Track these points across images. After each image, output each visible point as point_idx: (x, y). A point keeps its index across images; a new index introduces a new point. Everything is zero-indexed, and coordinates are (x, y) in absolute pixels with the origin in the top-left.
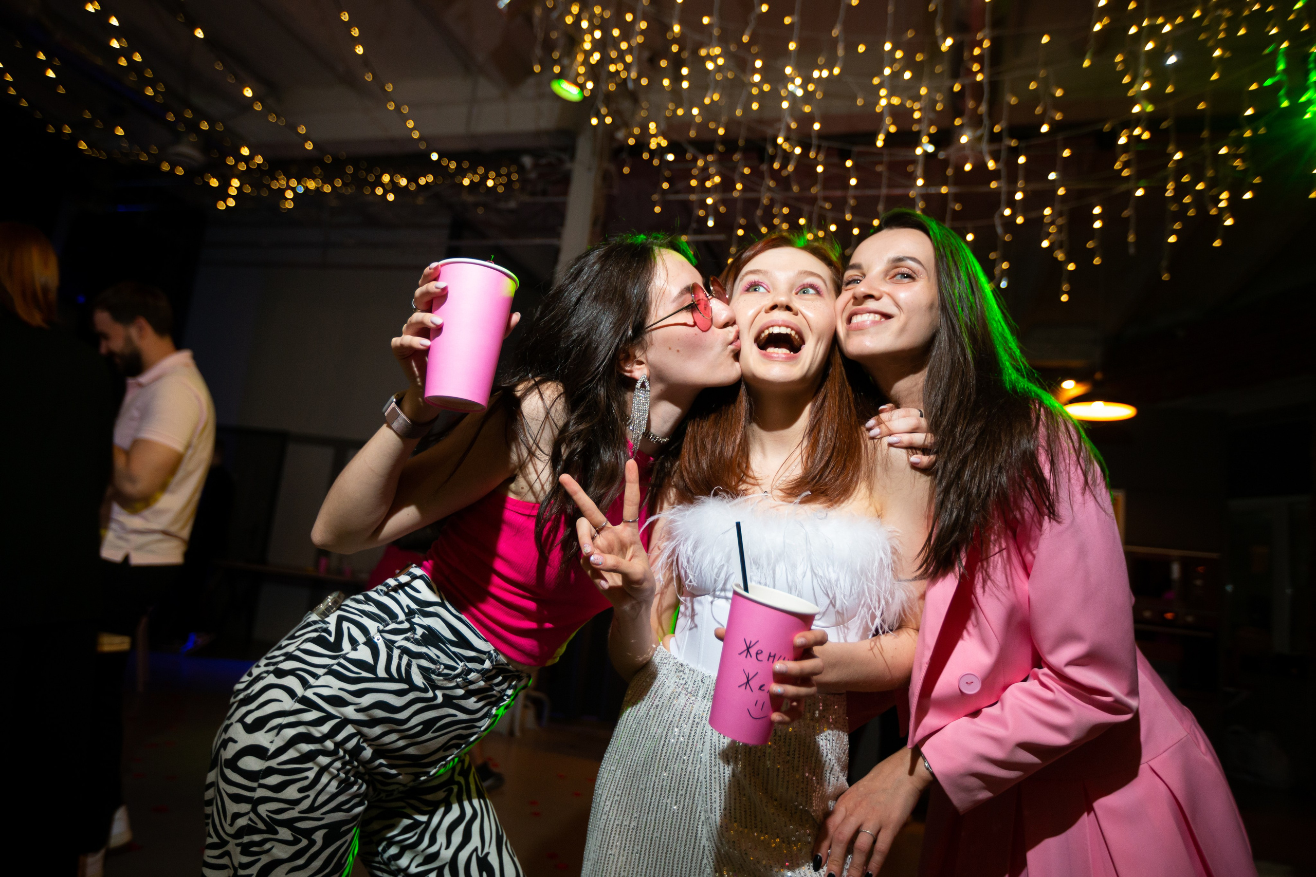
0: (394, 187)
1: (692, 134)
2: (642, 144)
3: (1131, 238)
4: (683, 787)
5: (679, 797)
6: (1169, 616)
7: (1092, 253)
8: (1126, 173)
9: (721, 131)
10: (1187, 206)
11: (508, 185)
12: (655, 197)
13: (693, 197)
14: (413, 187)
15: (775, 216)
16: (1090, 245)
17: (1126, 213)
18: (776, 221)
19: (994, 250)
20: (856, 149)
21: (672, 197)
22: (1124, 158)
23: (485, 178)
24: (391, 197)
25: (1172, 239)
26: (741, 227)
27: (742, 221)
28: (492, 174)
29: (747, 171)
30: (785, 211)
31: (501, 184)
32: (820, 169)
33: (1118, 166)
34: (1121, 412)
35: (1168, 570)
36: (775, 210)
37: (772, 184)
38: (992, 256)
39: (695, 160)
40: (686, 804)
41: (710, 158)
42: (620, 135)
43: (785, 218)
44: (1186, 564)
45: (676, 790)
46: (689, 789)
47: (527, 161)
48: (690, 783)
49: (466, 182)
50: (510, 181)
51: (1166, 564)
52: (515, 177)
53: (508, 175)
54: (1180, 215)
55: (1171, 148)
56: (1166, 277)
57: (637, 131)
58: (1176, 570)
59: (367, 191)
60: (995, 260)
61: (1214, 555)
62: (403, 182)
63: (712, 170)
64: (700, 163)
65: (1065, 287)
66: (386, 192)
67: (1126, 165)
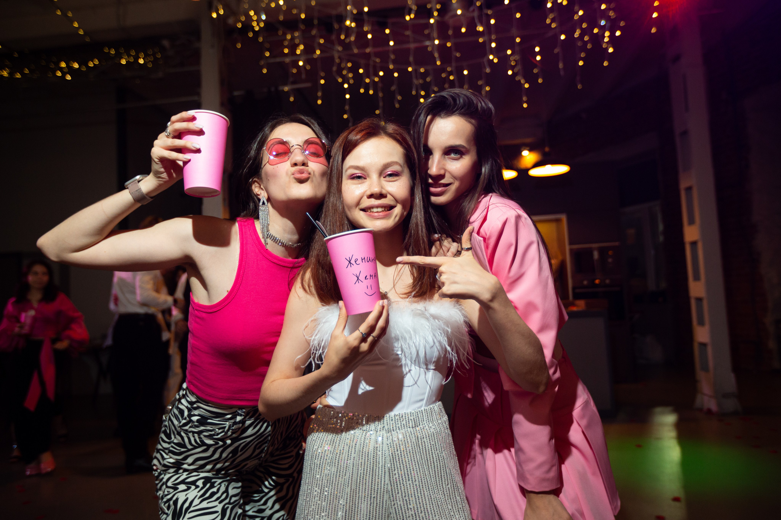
0: (71, 70)
1: (281, 18)
2: (247, 26)
3: (561, 65)
4: (374, 492)
5: (372, 499)
6: (597, 281)
7: (537, 76)
8: (554, 25)
9: (303, 16)
10: (586, 43)
11: (155, 61)
12: (262, 63)
13: (287, 60)
14: (84, 69)
15: (343, 69)
16: (535, 71)
17: (556, 51)
18: (345, 72)
19: (480, 79)
20: (390, 21)
21: (272, 61)
22: (551, 16)
23: (137, 58)
24: (69, 77)
25: (581, 63)
26: (322, 78)
27: (323, 74)
28: (142, 55)
29: (322, 41)
30: (349, 65)
31: (150, 61)
32: (370, 36)
33: (548, 21)
34: (561, 169)
35: (592, 255)
36: (343, 65)
37: (340, 48)
38: (480, 83)
39: (285, 34)
40: (378, 502)
41: (296, 34)
42: (231, 21)
43: (350, 70)
44: (602, 251)
45: (370, 495)
46: (379, 492)
47: (166, 43)
48: (379, 487)
49: (123, 62)
50: (156, 59)
51: (590, 252)
52: (159, 56)
53: (154, 55)
54: (583, 48)
55: (576, 8)
56: (580, 87)
57: (243, 19)
58: (596, 255)
59: (50, 75)
60: (481, 85)
61: (617, 244)
62: (76, 66)
63: (297, 41)
64: (289, 37)
65: (525, 99)
66: (64, 74)
67: (553, 20)
